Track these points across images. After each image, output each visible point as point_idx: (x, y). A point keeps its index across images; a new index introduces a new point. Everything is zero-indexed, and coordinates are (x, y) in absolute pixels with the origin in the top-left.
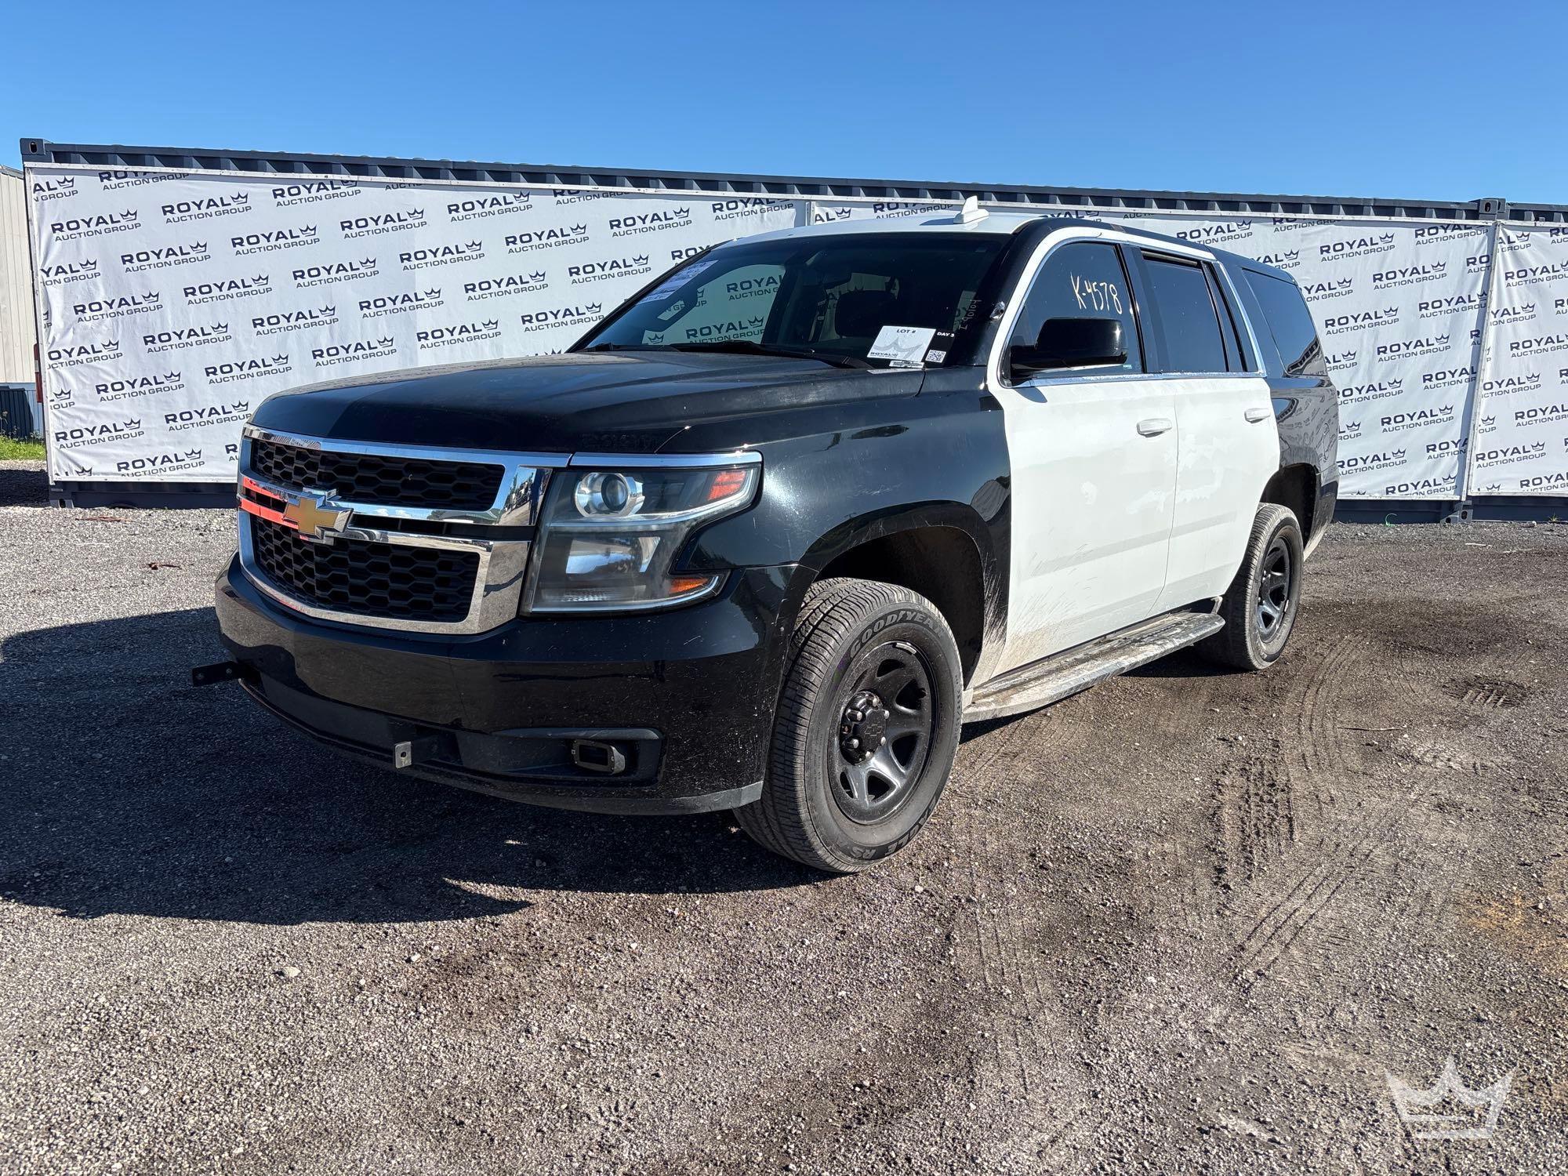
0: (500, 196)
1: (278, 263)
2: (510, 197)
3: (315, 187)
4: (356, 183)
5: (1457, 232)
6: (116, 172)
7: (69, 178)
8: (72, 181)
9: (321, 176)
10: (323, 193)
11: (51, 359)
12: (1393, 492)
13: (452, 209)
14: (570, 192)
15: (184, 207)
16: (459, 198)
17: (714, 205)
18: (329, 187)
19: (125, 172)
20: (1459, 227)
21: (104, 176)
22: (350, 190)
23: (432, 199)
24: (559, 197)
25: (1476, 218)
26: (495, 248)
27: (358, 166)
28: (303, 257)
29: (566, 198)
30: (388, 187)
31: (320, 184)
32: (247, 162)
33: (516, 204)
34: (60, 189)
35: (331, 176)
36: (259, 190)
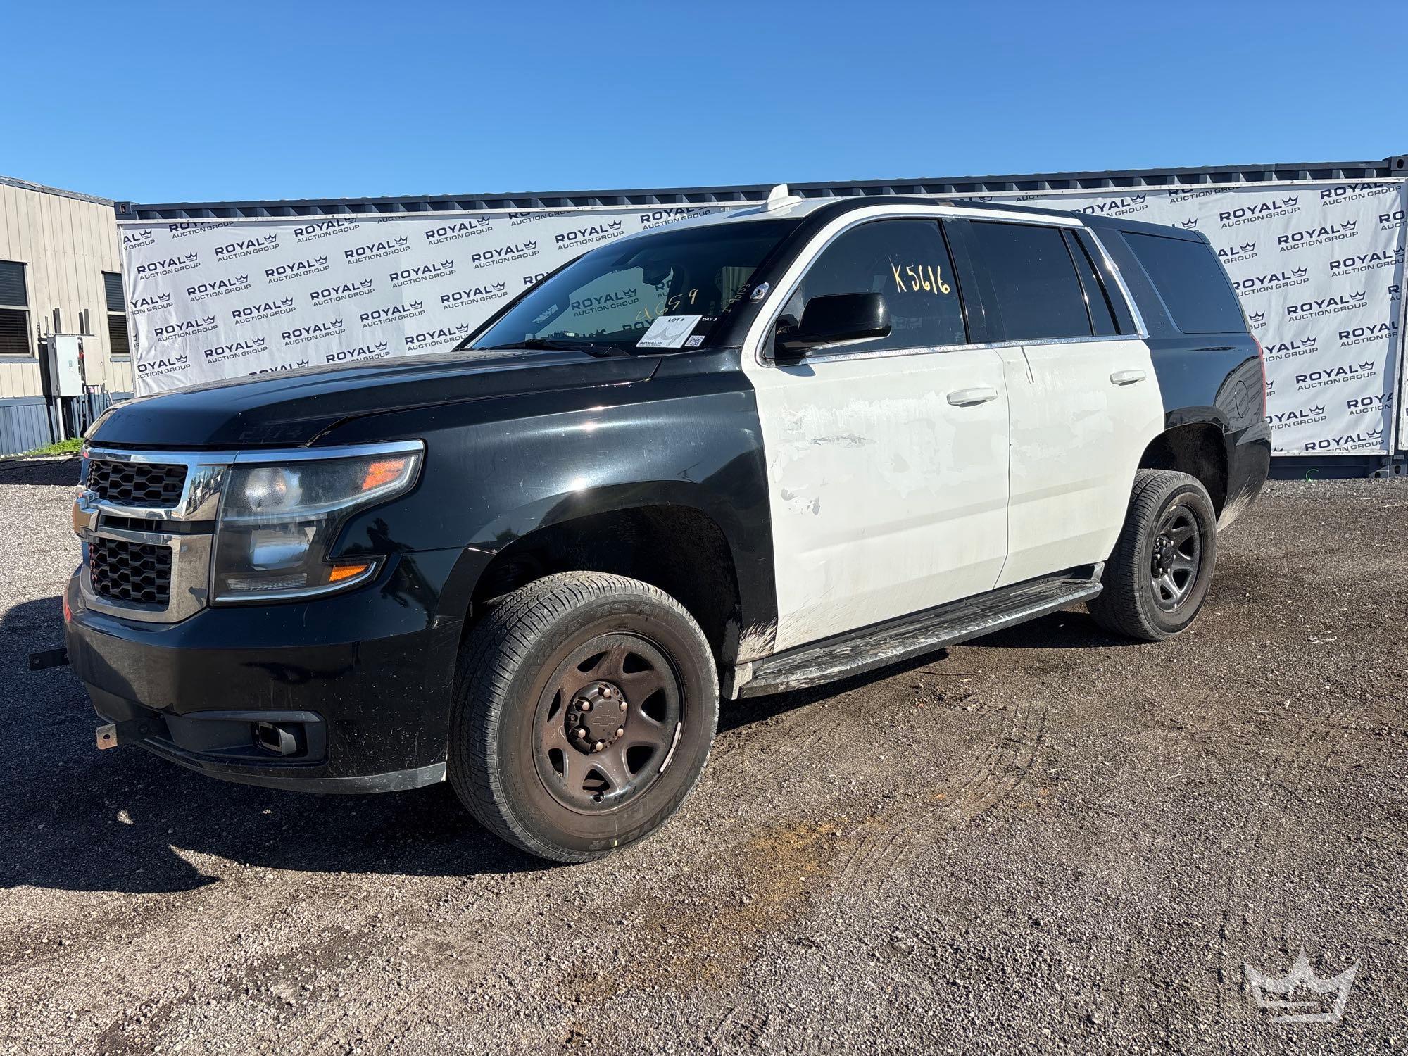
0: (466, 221)
1: (298, 288)
2: (474, 222)
3: (326, 225)
4: (356, 220)
5: (1366, 191)
6: (181, 224)
7: (148, 230)
8: (150, 232)
9: (329, 216)
10: (331, 229)
11: (140, 371)
12: (1313, 448)
13: (430, 234)
14: (522, 214)
15: (231, 248)
16: (434, 225)
17: (642, 217)
18: (336, 224)
19: (188, 224)
20: (1369, 186)
21: (173, 227)
22: (352, 225)
23: (412, 228)
24: (514, 219)
25: (1389, 176)
26: (464, 264)
27: (358, 206)
28: (318, 282)
29: (519, 219)
30: (380, 221)
31: (329, 222)
32: (276, 209)
33: (479, 227)
34: (142, 240)
35: (336, 216)
36: (284, 230)
